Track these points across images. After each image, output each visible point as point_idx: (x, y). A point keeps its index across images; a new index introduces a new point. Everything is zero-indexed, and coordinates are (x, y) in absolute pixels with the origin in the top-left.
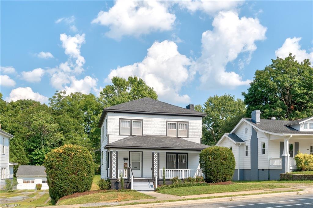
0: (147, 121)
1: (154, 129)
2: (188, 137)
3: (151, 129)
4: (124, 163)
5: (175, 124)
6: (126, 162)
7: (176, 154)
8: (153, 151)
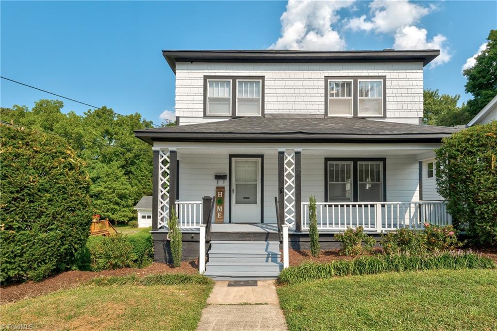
0: (275, 80)
1: (293, 99)
2: (385, 117)
3: (284, 99)
4: (217, 188)
5: (349, 84)
6: (221, 183)
7: (351, 163)
8: (281, 148)
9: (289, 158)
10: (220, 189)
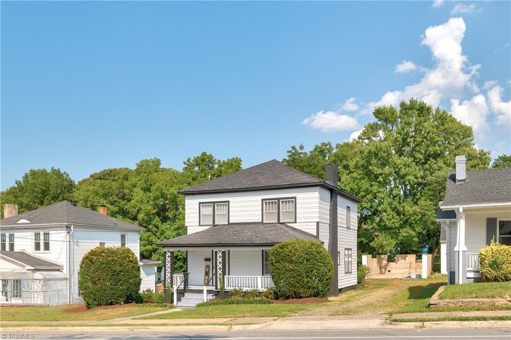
0: (235, 202)
1: (245, 213)
2: (295, 222)
3: (240, 213)
6: (208, 263)
10: (208, 267)
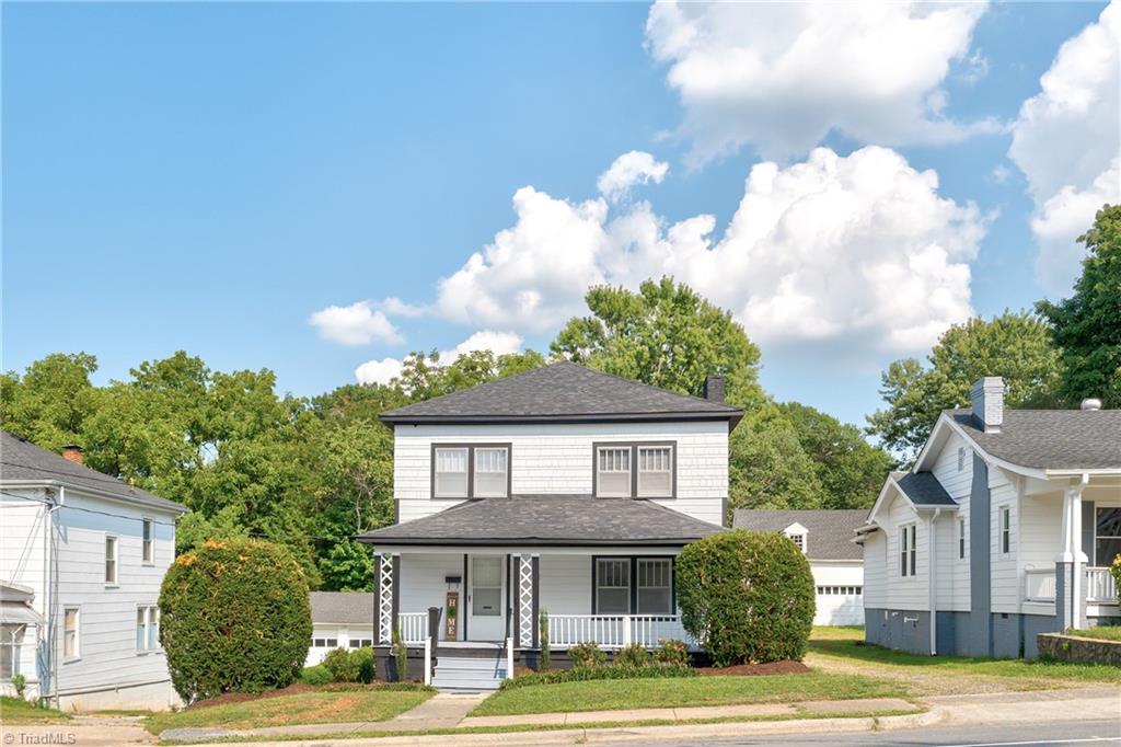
0: (526, 448)
1: (549, 473)
2: (674, 497)
3: (538, 473)
4: (449, 594)
5: (626, 452)
6: (454, 587)
7: (629, 560)
8: (516, 553)
9: (526, 564)
10: (452, 596)
